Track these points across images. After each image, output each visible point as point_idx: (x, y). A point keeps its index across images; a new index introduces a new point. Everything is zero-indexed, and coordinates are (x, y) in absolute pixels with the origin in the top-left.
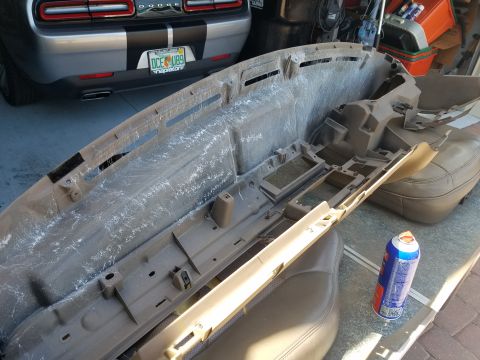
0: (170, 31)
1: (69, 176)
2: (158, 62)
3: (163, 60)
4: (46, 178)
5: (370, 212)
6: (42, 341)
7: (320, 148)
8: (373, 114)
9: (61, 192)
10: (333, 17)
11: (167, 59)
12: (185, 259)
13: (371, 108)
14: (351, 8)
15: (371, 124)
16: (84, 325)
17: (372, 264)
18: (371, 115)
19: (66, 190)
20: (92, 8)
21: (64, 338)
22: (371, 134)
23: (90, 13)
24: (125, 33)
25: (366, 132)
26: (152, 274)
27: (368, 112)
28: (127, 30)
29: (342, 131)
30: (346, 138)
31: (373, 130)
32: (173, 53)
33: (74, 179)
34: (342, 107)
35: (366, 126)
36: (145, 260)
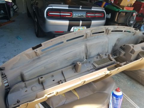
0: (81, 22)
1: (37, 49)
2: (76, 30)
3: (78, 30)
4: (31, 48)
5: (130, 80)
6: (20, 90)
7: (116, 57)
8: (134, 49)
9: (34, 53)
10: (132, 22)
11: (79, 29)
12: (64, 79)
13: (133, 47)
14: (139, 21)
15: (133, 52)
16: (32, 89)
17: (126, 96)
18: (133, 49)
19: (36, 52)
20: (61, 14)
21: (25, 91)
22: (132, 55)
23: (60, 15)
24: (68, 21)
25: (131, 54)
26: (54, 80)
27: (132, 48)
28: (69, 21)
29: (123, 53)
30: (124, 55)
31: (133, 54)
32: (81, 28)
33: (38, 50)
34: (124, 45)
35: (131, 52)
36: (53, 76)
